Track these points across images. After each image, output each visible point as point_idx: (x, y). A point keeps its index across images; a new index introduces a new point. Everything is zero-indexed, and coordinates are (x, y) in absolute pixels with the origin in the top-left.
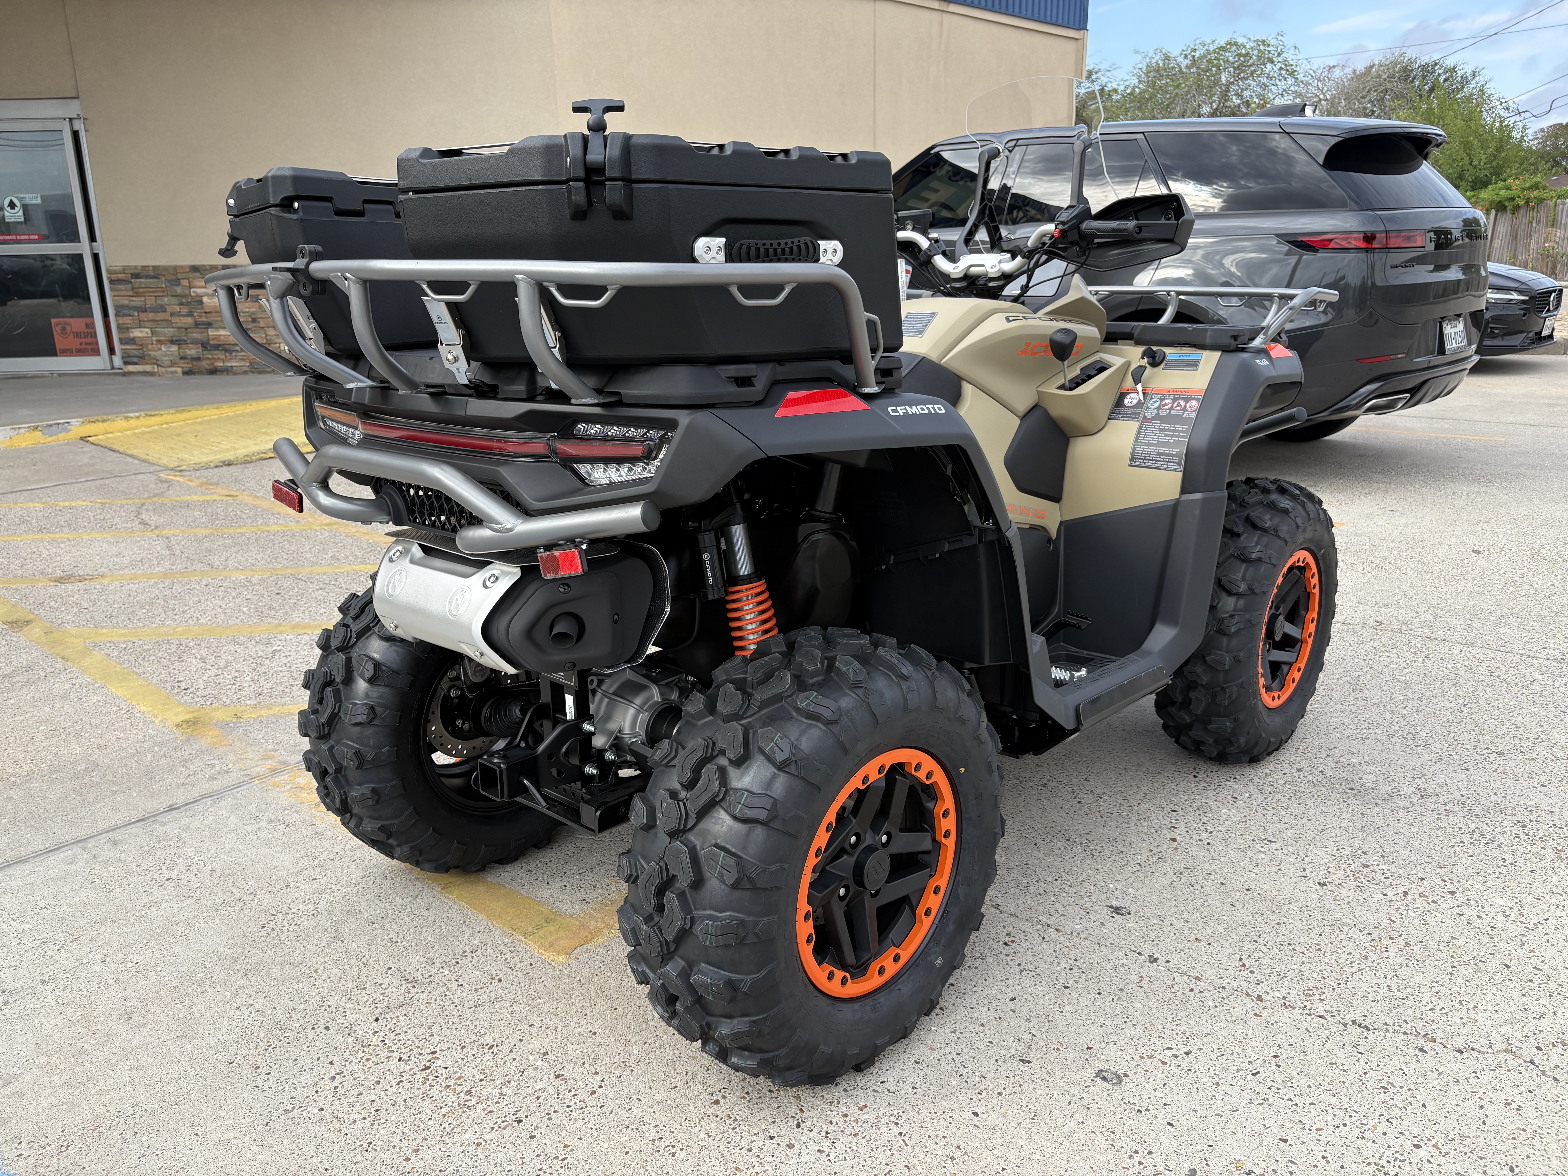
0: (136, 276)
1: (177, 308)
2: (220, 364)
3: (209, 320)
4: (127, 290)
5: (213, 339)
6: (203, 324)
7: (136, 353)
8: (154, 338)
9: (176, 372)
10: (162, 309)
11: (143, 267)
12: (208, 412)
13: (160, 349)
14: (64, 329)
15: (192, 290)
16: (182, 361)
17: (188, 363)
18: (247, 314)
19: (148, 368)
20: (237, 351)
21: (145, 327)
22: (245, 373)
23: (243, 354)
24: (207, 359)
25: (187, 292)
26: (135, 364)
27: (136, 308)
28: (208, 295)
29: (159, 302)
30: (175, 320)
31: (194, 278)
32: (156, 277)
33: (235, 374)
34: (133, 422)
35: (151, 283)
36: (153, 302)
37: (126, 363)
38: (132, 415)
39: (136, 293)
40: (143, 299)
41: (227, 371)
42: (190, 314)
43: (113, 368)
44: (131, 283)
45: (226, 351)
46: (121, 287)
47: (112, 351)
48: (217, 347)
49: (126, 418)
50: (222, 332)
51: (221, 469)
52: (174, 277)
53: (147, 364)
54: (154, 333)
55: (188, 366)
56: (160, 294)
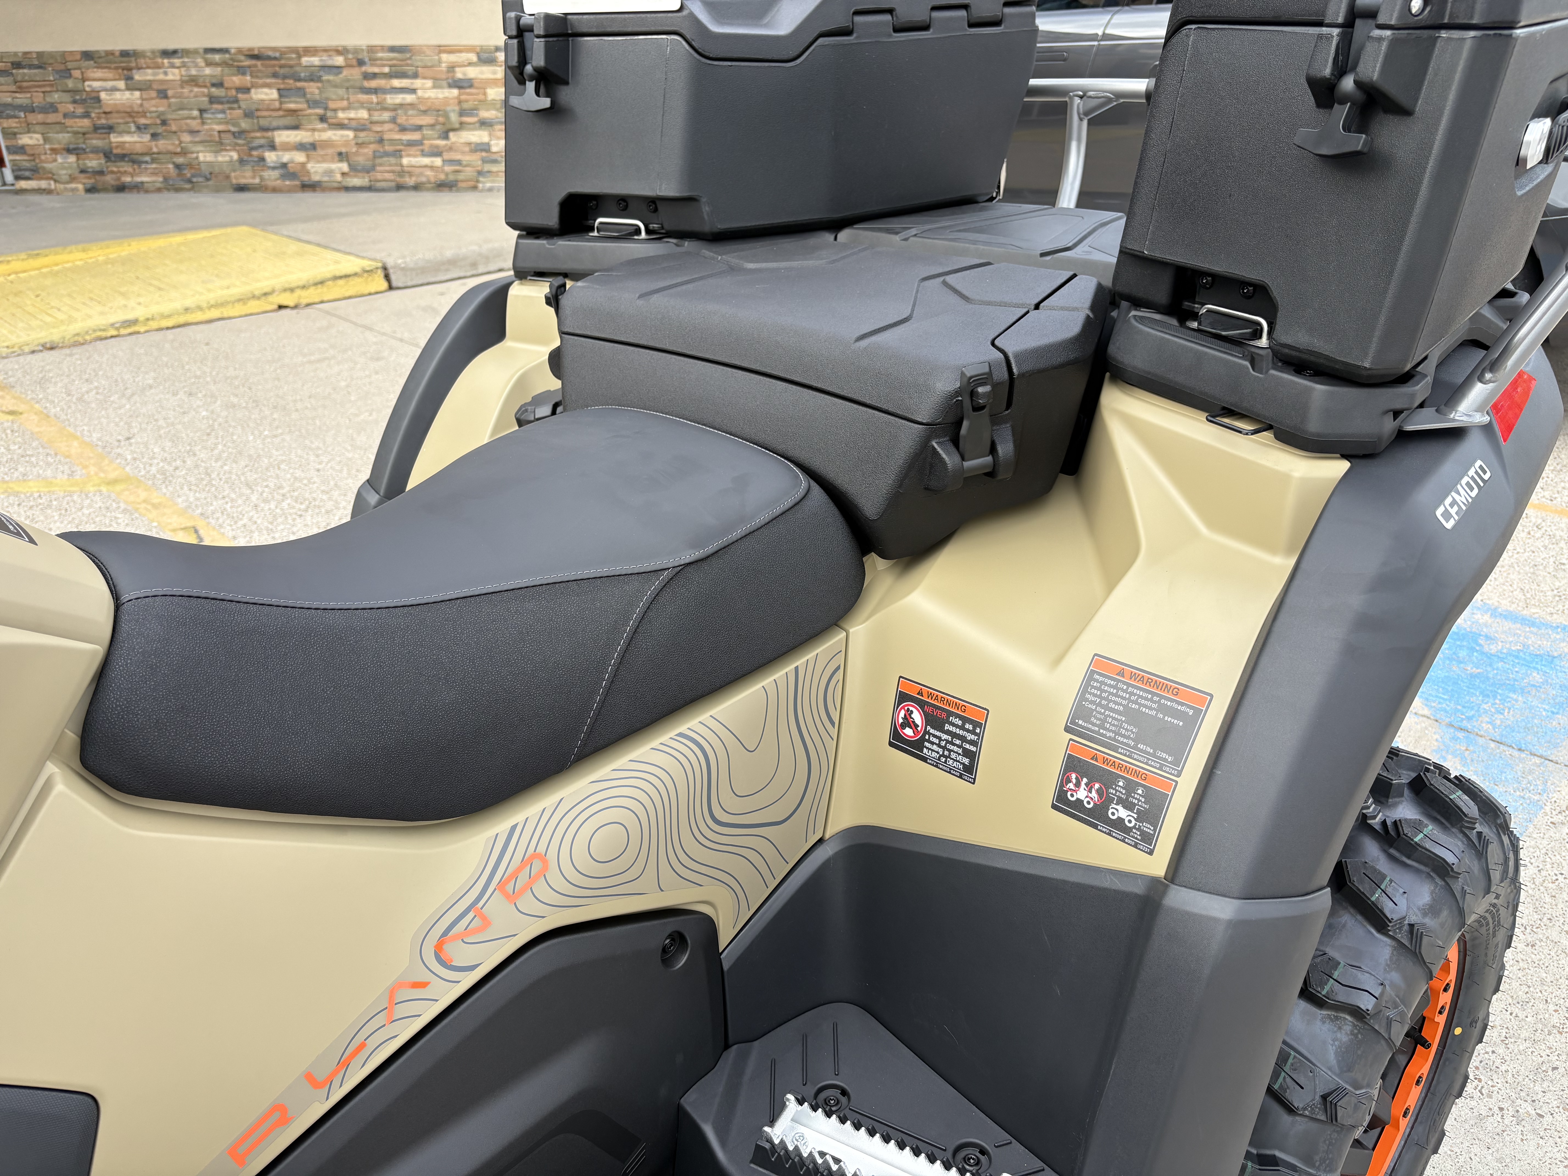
0: (17, 65)
1: (71, 107)
2: (127, 179)
3: (111, 122)
4: (8, 85)
5: (117, 147)
6: (103, 128)
7: (27, 165)
8: (47, 146)
9: (76, 189)
10: (52, 108)
11: (25, 53)
12: (71, 257)
13: (55, 160)
15: (87, 83)
16: (82, 175)
17: (89, 178)
18: (154, 115)
19: (43, 184)
20: (146, 162)
21: (35, 132)
22: (159, 190)
23: (154, 166)
24: (112, 172)
25: (80, 86)
26: (26, 178)
27: (21, 108)
28: (106, 90)
29: (48, 99)
30: (69, 122)
31: (88, 68)
32: (39, 67)
33: (147, 191)
35: (35, 74)
36: (41, 100)
37: (17, 178)
39: (20, 87)
40: (29, 95)
41: (137, 188)
42: (87, 115)
43: (5, 184)
44: (12, 73)
45: (134, 162)
48: (122, 157)
50: (127, 138)
52: (62, 67)
53: (41, 179)
54: (46, 140)
55: (90, 182)
56: (48, 89)
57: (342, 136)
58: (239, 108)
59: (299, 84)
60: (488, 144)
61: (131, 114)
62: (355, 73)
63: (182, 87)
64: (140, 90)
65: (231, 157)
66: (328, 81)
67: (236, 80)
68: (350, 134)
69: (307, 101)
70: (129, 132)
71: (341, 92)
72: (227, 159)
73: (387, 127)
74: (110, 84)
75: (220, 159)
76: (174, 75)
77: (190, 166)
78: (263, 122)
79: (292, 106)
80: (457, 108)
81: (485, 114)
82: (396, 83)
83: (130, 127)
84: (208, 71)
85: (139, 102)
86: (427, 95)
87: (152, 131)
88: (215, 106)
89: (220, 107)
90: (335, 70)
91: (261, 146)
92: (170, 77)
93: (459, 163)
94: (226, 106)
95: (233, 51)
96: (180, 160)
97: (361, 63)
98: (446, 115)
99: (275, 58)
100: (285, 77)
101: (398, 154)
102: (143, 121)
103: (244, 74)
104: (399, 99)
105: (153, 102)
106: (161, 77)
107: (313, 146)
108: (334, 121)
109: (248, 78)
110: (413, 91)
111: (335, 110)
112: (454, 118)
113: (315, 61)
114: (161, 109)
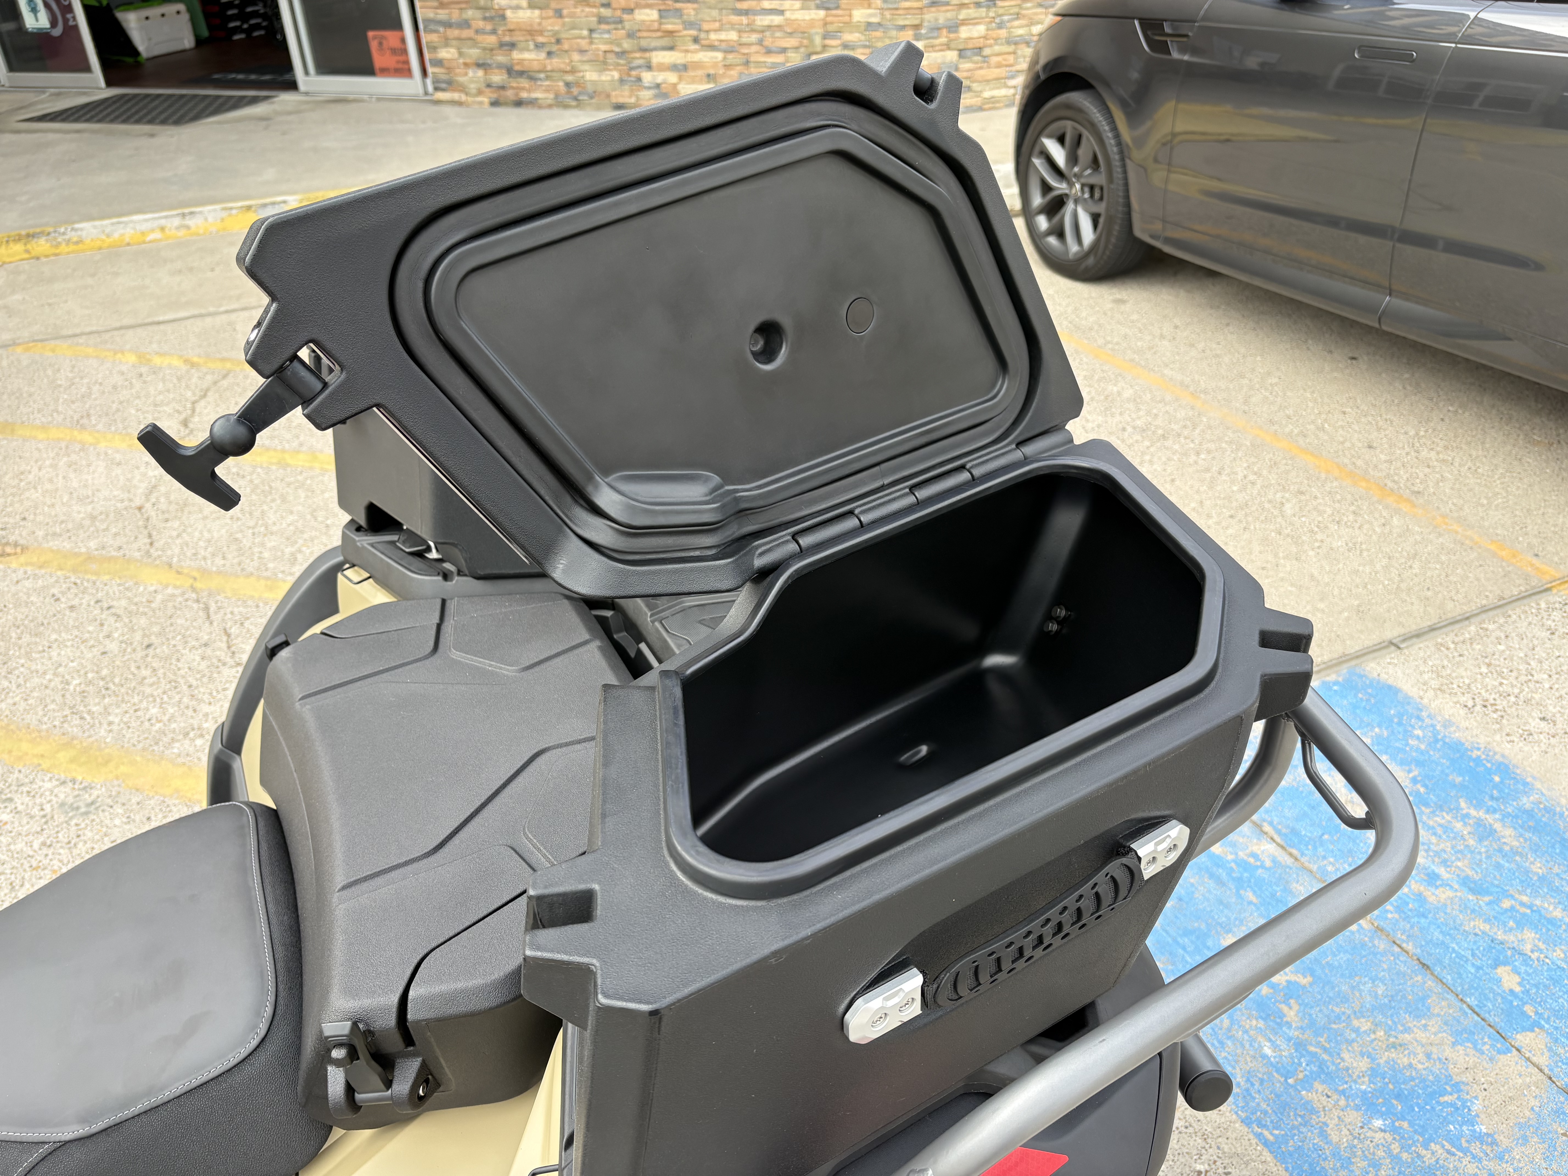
1: (481, 24)
2: (524, 95)
3: (514, 39)
4: (432, 1)
5: (518, 64)
6: (507, 45)
7: (445, 77)
8: (461, 61)
9: (482, 102)
10: (467, 24)
13: (466, 74)
14: (379, 44)
16: (488, 90)
17: (494, 92)
18: (550, 33)
19: (456, 96)
20: (540, 79)
21: (452, 46)
22: (550, 106)
23: (547, 83)
24: (513, 88)
26: (443, 90)
27: (441, 23)
28: (512, 9)
29: (465, 16)
30: (480, 38)
33: (540, 107)
36: (458, 16)
37: (436, 89)
40: (449, 12)
41: (532, 103)
42: (494, 32)
43: (426, 93)
45: (532, 78)
47: (424, 72)
48: (521, 73)
50: (526, 55)
53: (454, 90)
54: (461, 54)
55: (494, 96)
57: (712, 58)
58: (623, 28)
59: (677, 6)
61: (531, 32)
63: (576, 8)
64: (540, 8)
65: (613, 76)
66: (704, 2)
68: (719, 55)
69: (684, 23)
70: (528, 50)
71: (715, 13)
72: (609, 78)
73: (754, 49)
74: (514, 2)
75: (604, 78)
77: (577, 84)
78: (644, 43)
79: (670, 27)
80: (820, 31)
81: (848, 37)
82: (766, 4)
83: (529, 45)
85: (538, 20)
86: (793, 17)
87: (547, 49)
88: (603, 26)
89: (607, 27)
91: (639, 67)
94: (613, 26)
96: (569, 78)
98: (811, 40)
102: (540, 39)
104: (767, 20)
105: (550, 21)
107: (685, 67)
108: (706, 42)
111: (708, 32)
112: (818, 40)
114: (556, 28)
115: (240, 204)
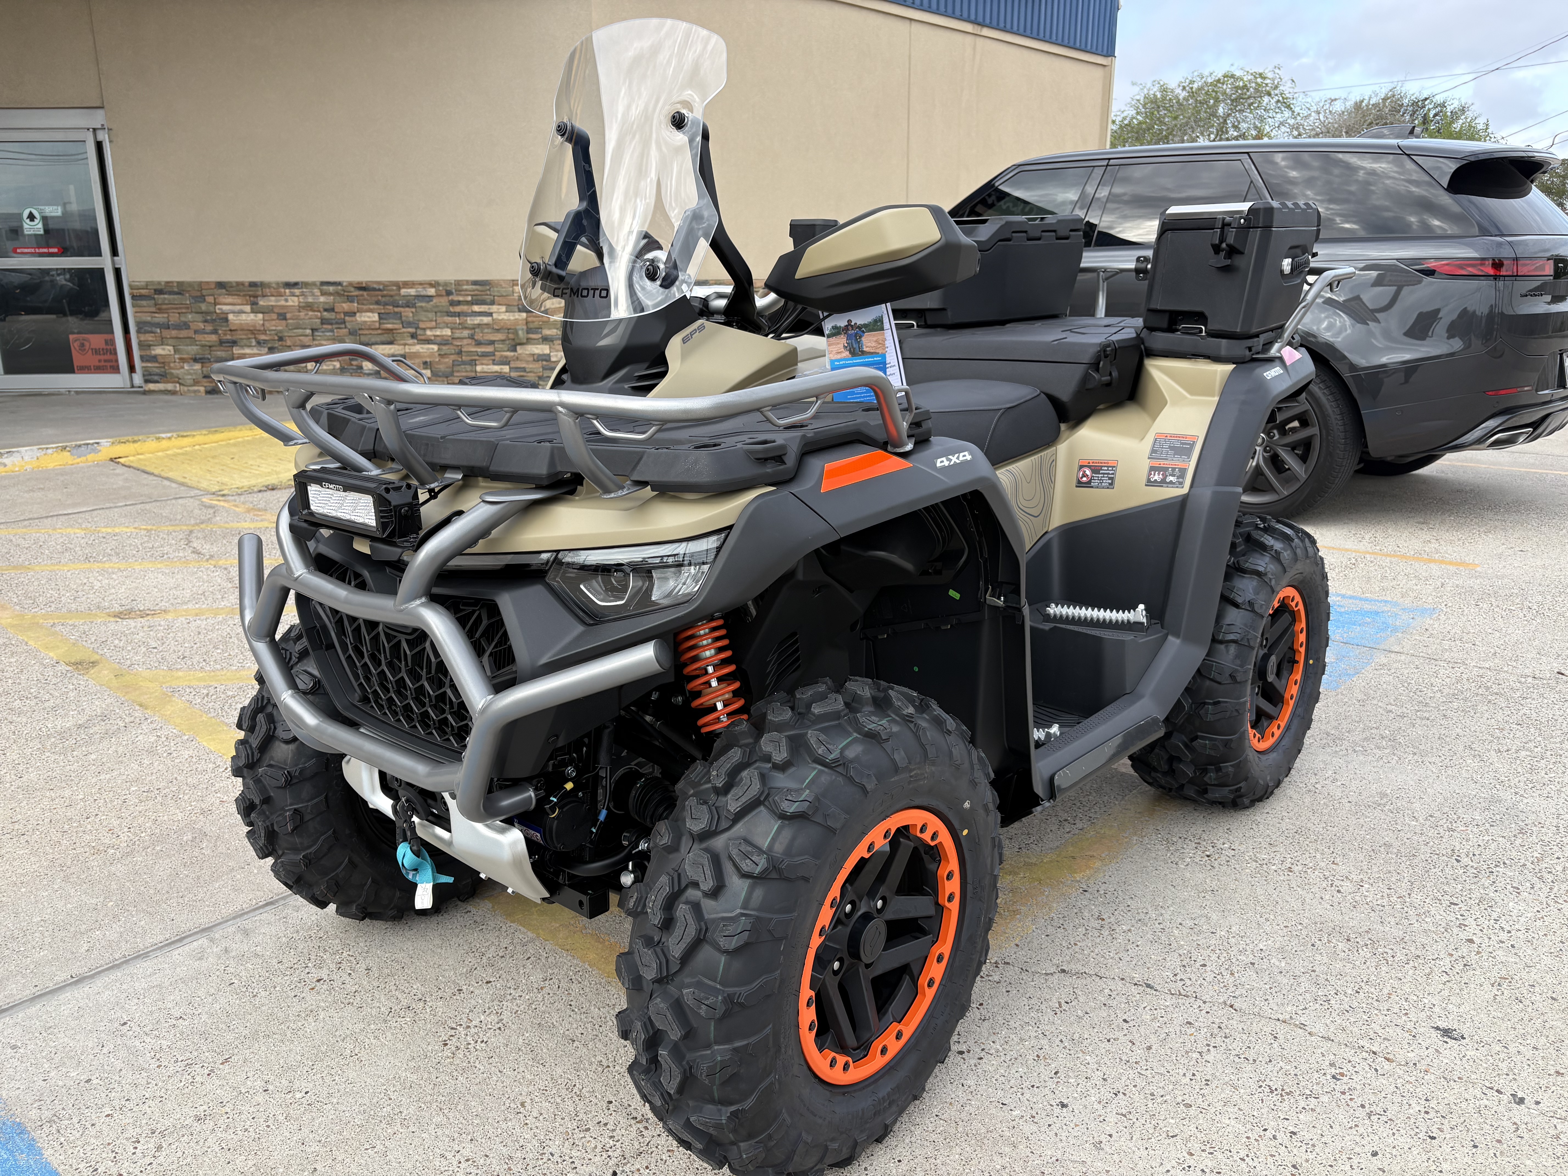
0: (159, 292)
1: (201, 325)
3: (234, 338)
4: (149, 306)
6: (228, 342)
7: (157, 371)
8: (177, 356)
9: (199, 391)
10: (186, 326)
11: (167, 282)
12: (241, 434)
13: (183, 368)
14: (82, 345)
15: (218, 307)
16: (205, 380)
17: (211, 382)
18: (273, 332)
19: (170, 387)
21: (167, 345)
25: (212, 309)
26: (157, 382)
27: (158, 325)
28: (233, 312)
29: (183, 319)
30: (198, 337)
31: (220, 295)
32: (178, 293)
34: (164, 444)
35: (174, 299)
36: (177, 319)
37: (147, 381)
38: (163, 435)
39: (159, 309)
40: (166, 315)
42: (215, 332)
43: (133, 386)
44: (154, 299)
46: (144, 303)
47: (132, 368)
49: (158, 439)
50: (247, 351)
51: (265, 494)
52: (199, 294)
53: (168, 382)
54: (176, 351)
55: (213, 385)
56: (184, 311)
57: (428, 349)
58: (346, 327)
59: (396, 310)
60: (549, 355)
61: (253, 331)
62: (444, 301)
63: (300, 312)
64: (263, 313)
65: (334, 366)
66: (421, 307)
67: (346, 306)
68: (435, 347)
69: (402, 323)
70: (250, 346)
71: (431, 315)
72: (331, 367)
73: (465, 342)
74: (238, 308)
76: (293, 302)
78: (365, 339)
79: (389, 326)
80: (525, 327)
81: (547, 332)
82: (476, 308)
83: (251, 342)
84: (322, 299)
85: (261, 322)
86: (500, 318)
87: (269, 345)
88: (325, 326)
89: (330, 327)
90: (427, 299)
92: (290, 303)
93: (524, 370)
94: (334, 326)
95: (345, 284)
97: (449, 293)
98: (515, 333)
99: (379, 290)
100: (386, 304)
101: (473, 363)
102: (263, 337)
103: (352, 302)
104: (477, 320)
105: (274, 322)
106: (283, 303)
108: (423, 337)
109: (356, 305)
110: (490, 314)
111: (424, 329)
112: (522, 335)
113: (412, 292)
114: (280, 328)
115: (54, 446)
